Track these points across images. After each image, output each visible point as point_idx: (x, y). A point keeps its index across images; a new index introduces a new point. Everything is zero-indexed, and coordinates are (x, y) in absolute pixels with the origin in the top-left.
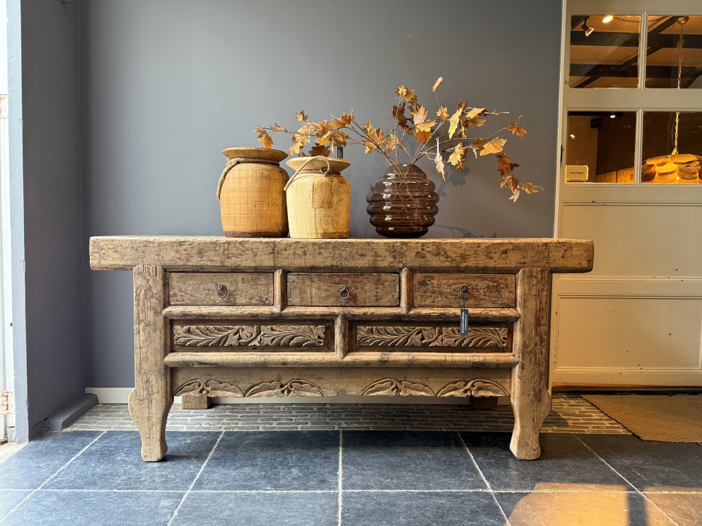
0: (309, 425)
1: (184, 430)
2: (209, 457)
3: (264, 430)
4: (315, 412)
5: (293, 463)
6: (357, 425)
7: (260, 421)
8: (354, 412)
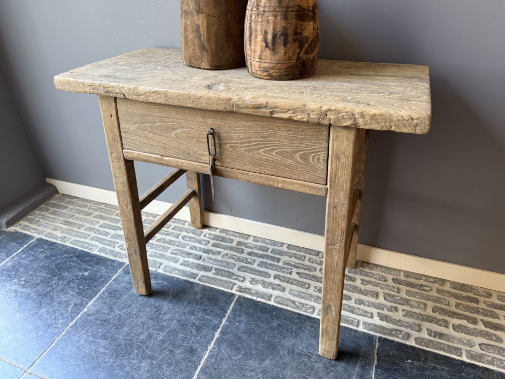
0: (210, 274)
1: (95, 252)
2: (86, 310)
3: (162, 272)
4: (231, 249)
5: (152, 349)
6: (259, 288)
7: (168, 254)
8: (273, 258)
